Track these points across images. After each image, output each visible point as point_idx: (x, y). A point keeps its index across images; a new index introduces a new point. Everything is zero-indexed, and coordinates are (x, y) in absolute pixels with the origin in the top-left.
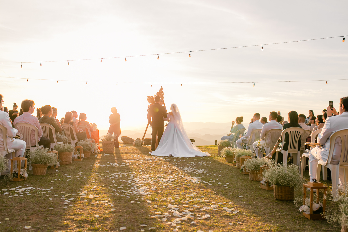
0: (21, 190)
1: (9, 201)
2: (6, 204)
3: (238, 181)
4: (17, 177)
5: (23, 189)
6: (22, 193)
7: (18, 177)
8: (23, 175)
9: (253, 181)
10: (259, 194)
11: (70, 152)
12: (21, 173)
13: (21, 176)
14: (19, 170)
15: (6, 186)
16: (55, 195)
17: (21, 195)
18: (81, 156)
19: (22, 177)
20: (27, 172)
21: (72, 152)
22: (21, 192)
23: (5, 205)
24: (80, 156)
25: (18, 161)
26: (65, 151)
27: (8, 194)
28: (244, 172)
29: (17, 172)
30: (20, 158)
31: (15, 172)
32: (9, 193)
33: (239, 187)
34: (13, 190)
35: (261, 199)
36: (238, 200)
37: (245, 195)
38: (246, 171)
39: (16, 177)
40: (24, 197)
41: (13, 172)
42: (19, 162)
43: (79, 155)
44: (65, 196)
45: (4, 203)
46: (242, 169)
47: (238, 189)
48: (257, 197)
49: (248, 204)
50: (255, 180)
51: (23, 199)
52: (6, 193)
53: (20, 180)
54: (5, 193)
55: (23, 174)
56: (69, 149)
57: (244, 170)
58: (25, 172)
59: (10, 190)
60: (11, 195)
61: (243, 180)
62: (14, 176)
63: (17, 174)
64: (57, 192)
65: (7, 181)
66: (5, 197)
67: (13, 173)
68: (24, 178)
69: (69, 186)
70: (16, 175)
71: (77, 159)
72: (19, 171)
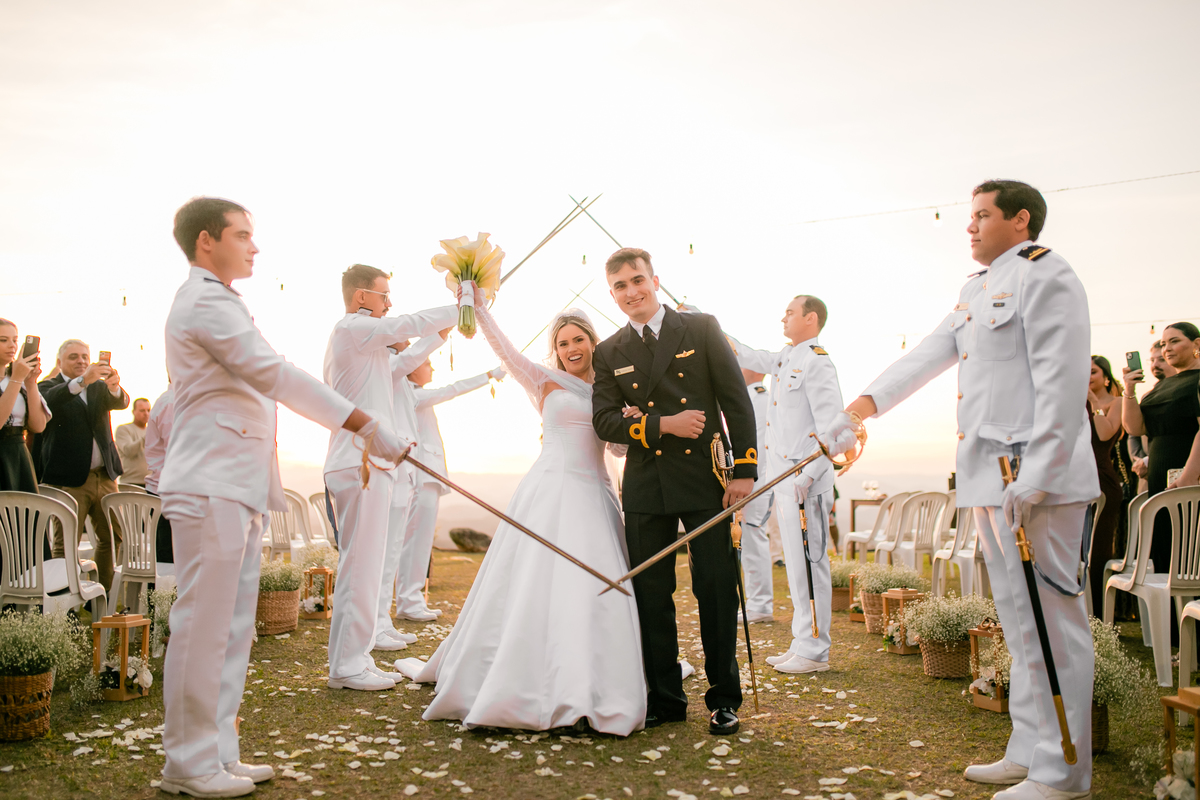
0: (133, 734)
1: (94, 780)
2: (83, 792)
3: (886, 681)
4: (116, 686)
5: (142, 734)
6: (137, 748)
7: (118, 687)
8: (136, 681)
9: (938, 678)
10: (977, 729)
11: (290, 590)
12: (131, 673)
13: (129, 683)
14: (124, 660)
15: (77, 722)
16: (257, 754)
17: (135, 757)
18: (325, 601)
19: (131, 686)
20: (149, 668)
21: (299, 591)
22: (134, 745)
23: (82, 796)
24: (322, 604)
25: (117, 630)
26: (274, 586)
27: (90, 753)
28: (898, 645)
29: (116, 669)
30: (124, 620)
31: (107, 667)
32: (91, 750)
33: (898, 704)
34: (106, 737)
35: (988, 749)
36: (907, 755)
37: (927, 734)
38: (904, 643)
39: (113, 686)
40: (147, 765)
41: (103, 669)
42: (121, 631)
43: (319, 600)
44: (293, 756)
45: (78, 789)
46: (892, 637)
47: (896, 710)
48: (973, 741)
49: (949, 771)
50: (945, 675)
51: (145, 773)
52: (83, 750)
53: (126, 697)
54: (78, 748)
55: (135, 677)
56: (288, 578)
57: (897, 639)
58: (145, 667)
59: (96, 738)
60: (99, 758)
61: (903, 675)
62: (105, 683)
63: (116, 675)
64: (262, 740)
65: (82, 703)
66: (79, 765)
67: (102, 674)
68: (140, 688)
69: (301, 716)
70: (112, 678)
71: (313, 613)
72: (124, 664)
